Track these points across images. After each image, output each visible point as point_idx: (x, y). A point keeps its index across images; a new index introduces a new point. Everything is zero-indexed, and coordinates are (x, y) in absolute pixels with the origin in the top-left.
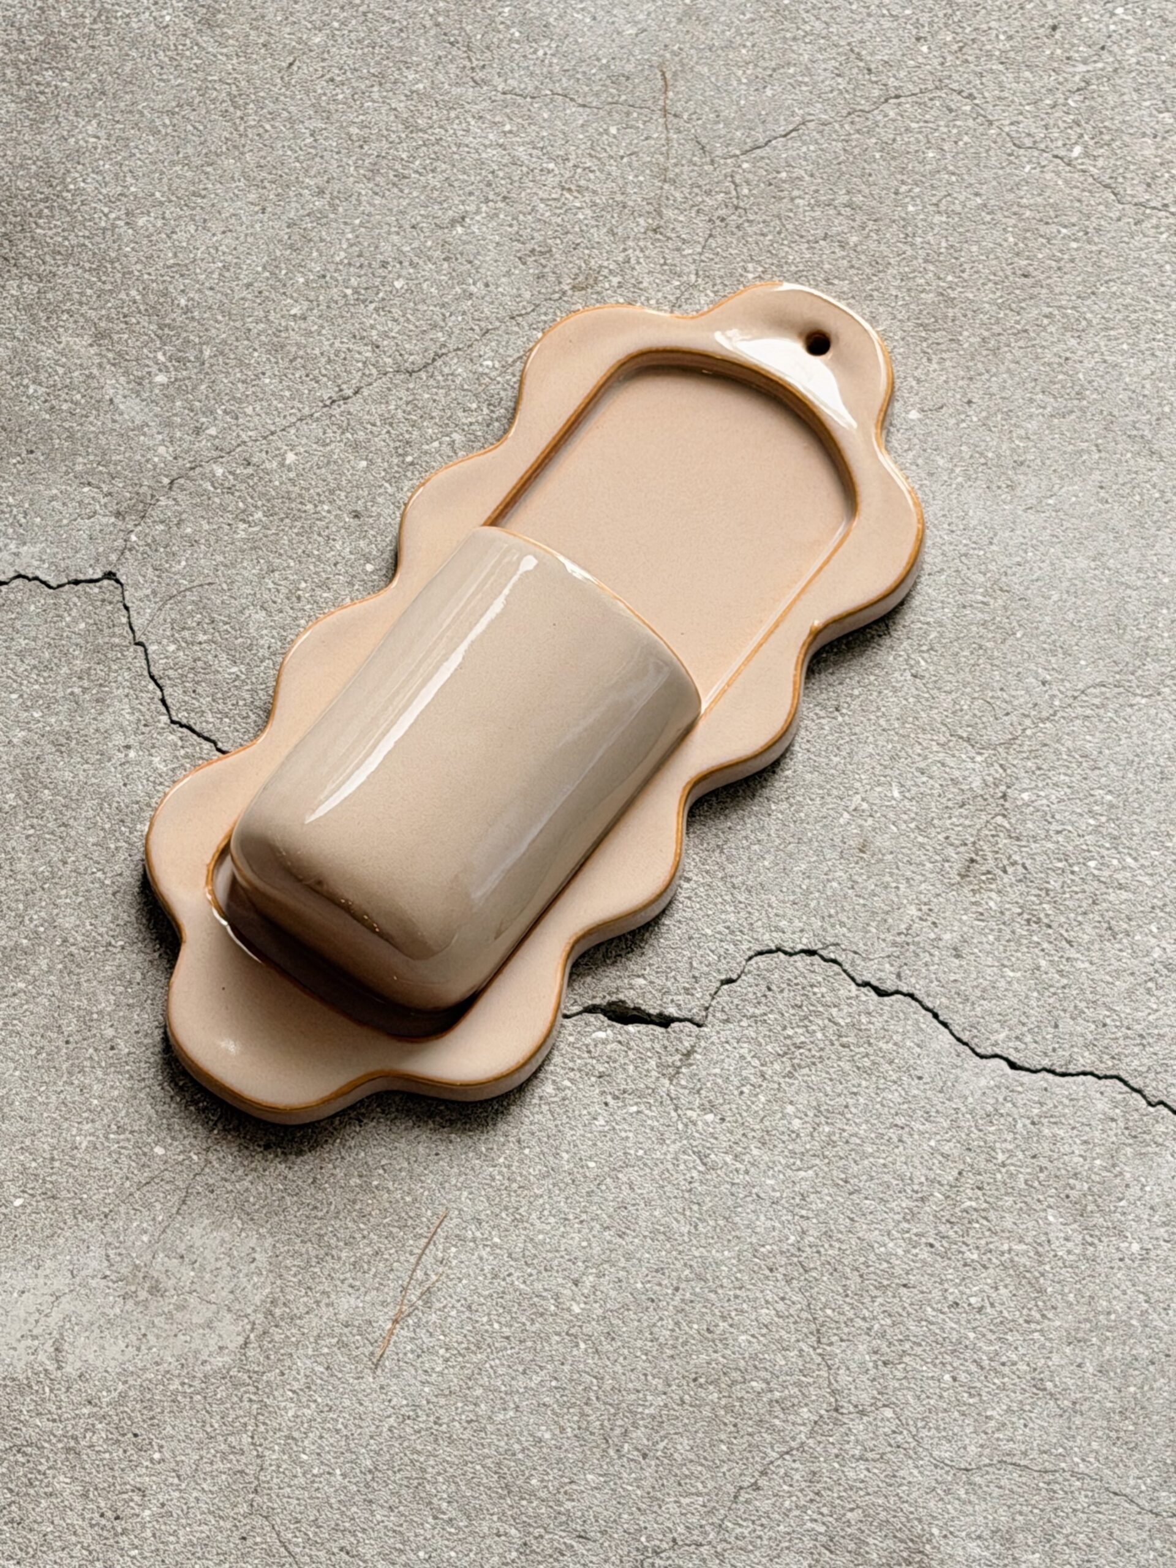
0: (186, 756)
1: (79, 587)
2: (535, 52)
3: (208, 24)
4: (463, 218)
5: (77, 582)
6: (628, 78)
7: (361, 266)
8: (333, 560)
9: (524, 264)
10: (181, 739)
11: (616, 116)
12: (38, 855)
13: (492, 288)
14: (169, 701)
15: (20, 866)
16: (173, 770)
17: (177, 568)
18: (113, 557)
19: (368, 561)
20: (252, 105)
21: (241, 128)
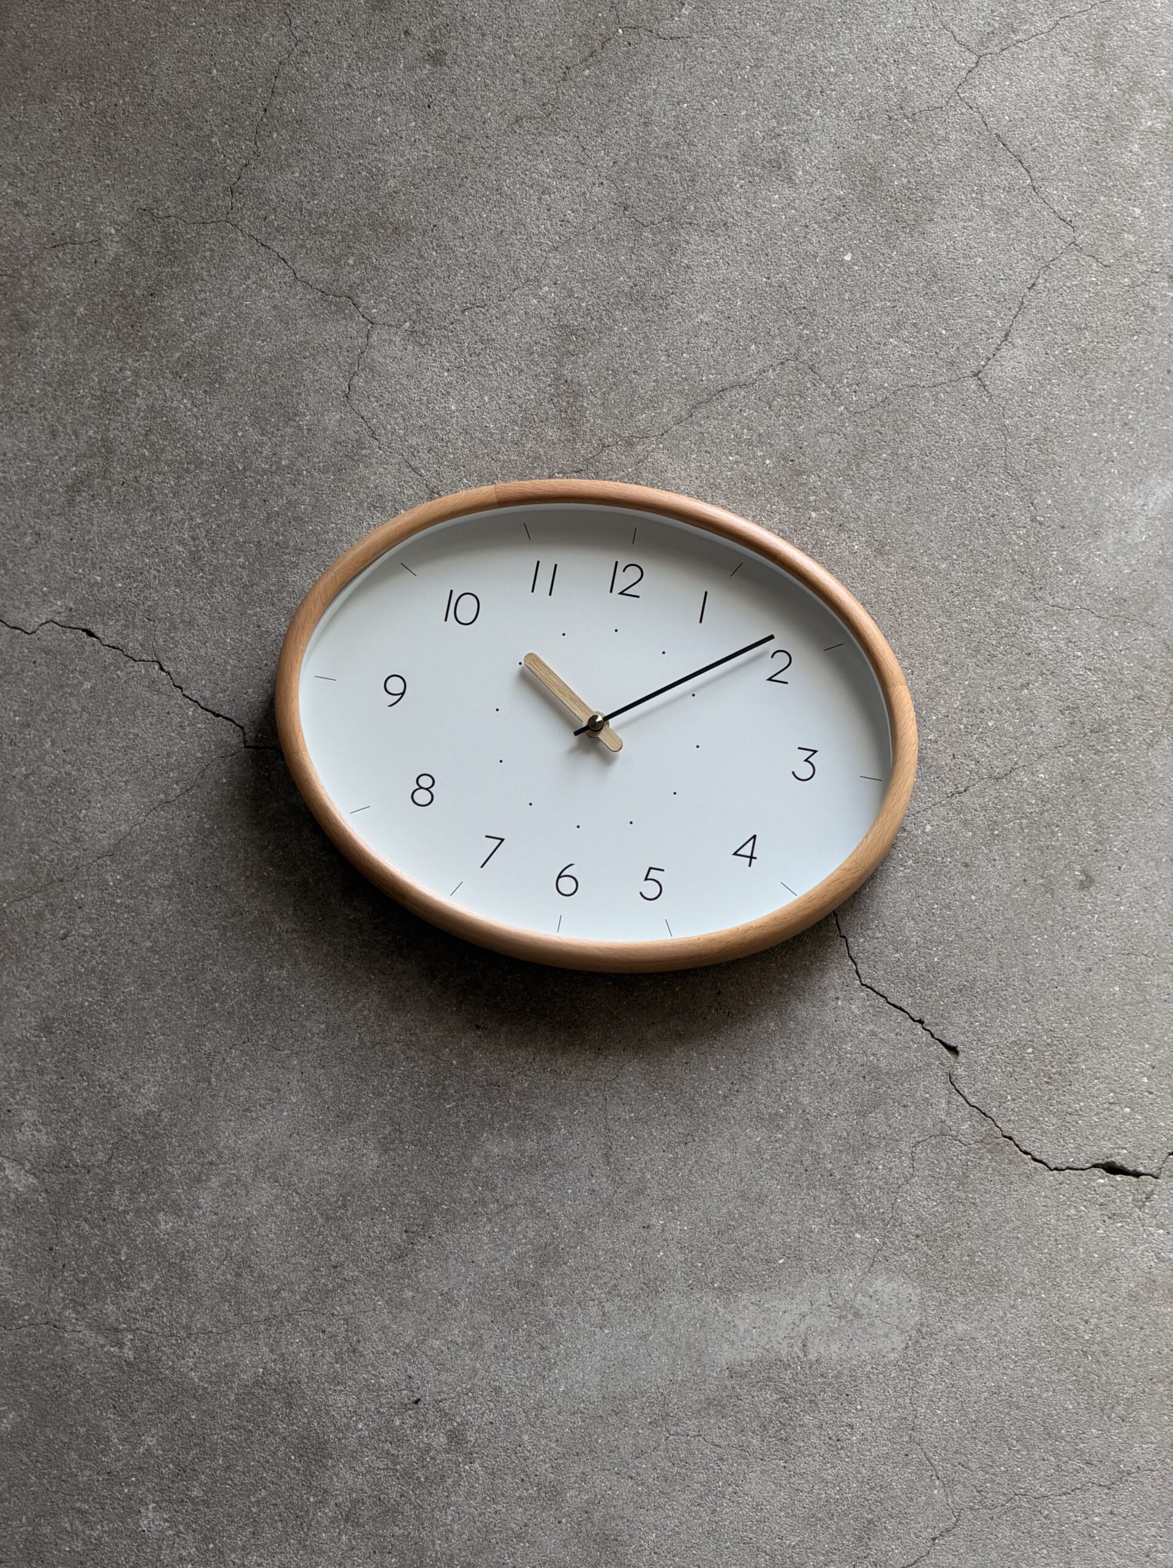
0: (871, 1005)
2: (1071, 580)
3: (880, 552)
4: (1028, 684)
6: (1125, 601)
7: (969, 711)
8: (952, 892)
9: (1063, 714)
10: (867, 995)
11: (1118, 624)
12: (787, 1060)
13: (1044, 729)
14: (860, 972)
15: (777, 1066)
16: (863, 1014)
19: (973, 894)
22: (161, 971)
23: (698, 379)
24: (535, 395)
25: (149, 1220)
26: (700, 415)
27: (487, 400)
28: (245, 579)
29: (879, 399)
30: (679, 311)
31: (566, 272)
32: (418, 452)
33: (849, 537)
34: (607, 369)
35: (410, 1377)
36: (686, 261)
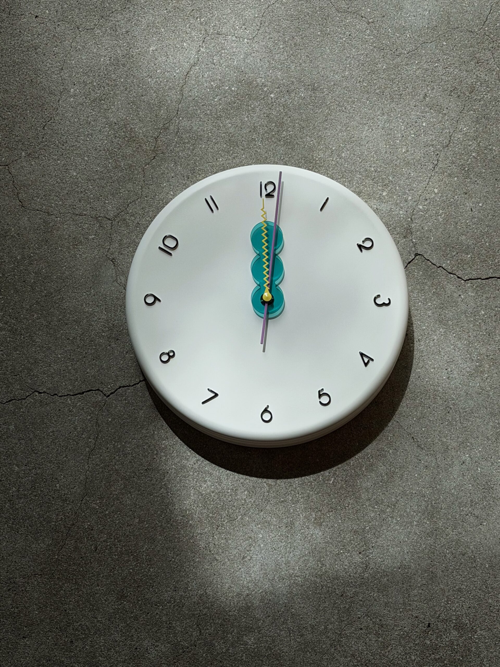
0: (477, 287)
1: (411, 263)
2: (407, 36)
3: (314, 89)
4: (426, 95)
5: (409, 263)
6: (437, 26)
7: (410, 126)
8: (470, 210)
9: (452, 96)
10: (471, 283)
12: (461, 340)
13: (449, 108)
14: (460, 276)
16: (476, 293)
17: (432, 240)
18: (413, 249)
19: (479, 203)
20: (345, 103)
21: (347, 112)
22: (153, 527)
23: (172, 77)
24: (106, 140)
25: (241, 645)
26: (186, 92)
27: (87, 159)
28: (45, 323)
29: (259, 24)
30: (139, 54)
31: (75, 75)
32: (76, 206)
33: (296, 93)
34: (129, 104)
35: (417, 617)
36: (124, 30)
